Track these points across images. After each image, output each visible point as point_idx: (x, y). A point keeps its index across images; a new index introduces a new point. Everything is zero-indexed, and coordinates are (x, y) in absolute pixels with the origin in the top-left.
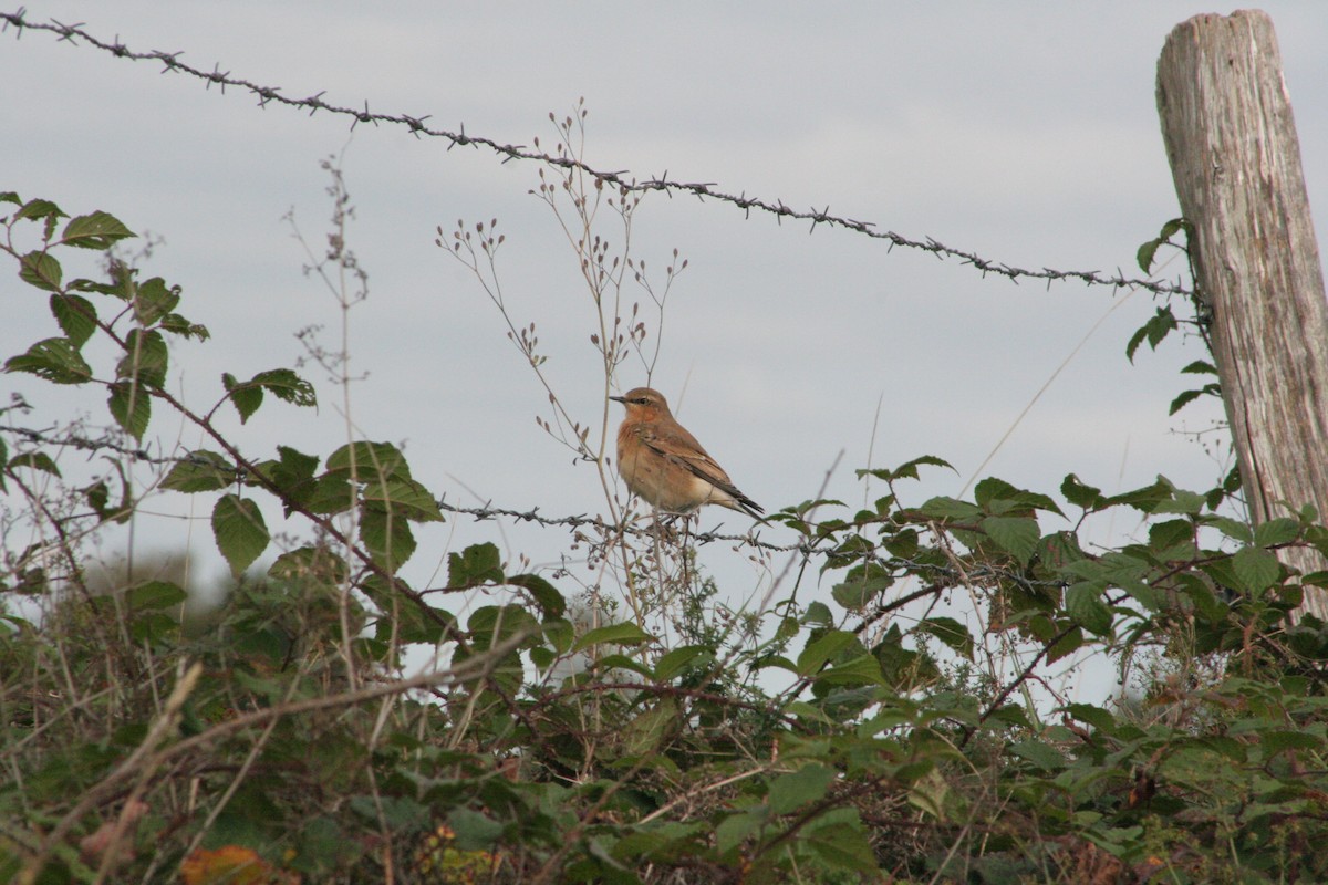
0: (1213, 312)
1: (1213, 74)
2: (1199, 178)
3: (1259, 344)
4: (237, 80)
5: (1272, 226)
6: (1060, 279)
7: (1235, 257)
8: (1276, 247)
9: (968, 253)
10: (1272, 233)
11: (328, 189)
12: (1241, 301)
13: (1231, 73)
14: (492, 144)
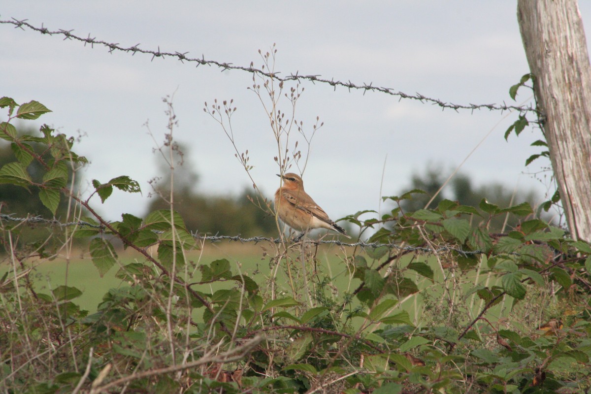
0: (547, 119)
1: (545, 5)
2: (539, 55)
3: (568, 133)
4: (99, 41)
5: (574, 77)
6: (477, 109)
7: (556, 92)
8: (575, 87)
9: (436, 99)
10: (573, 80)
11: (165, 112)
12: (560, 113)
13: (553, 4)
14: (217, 63)
